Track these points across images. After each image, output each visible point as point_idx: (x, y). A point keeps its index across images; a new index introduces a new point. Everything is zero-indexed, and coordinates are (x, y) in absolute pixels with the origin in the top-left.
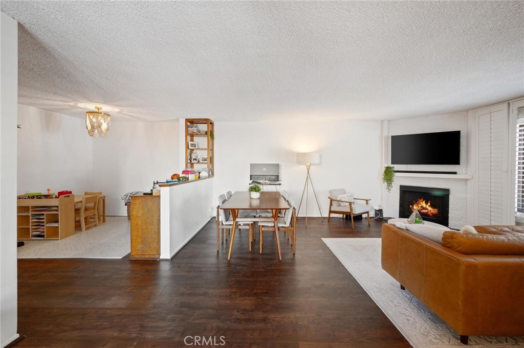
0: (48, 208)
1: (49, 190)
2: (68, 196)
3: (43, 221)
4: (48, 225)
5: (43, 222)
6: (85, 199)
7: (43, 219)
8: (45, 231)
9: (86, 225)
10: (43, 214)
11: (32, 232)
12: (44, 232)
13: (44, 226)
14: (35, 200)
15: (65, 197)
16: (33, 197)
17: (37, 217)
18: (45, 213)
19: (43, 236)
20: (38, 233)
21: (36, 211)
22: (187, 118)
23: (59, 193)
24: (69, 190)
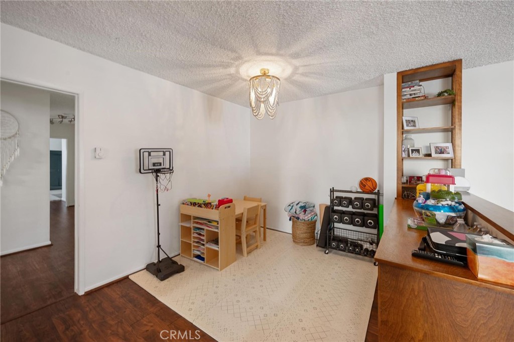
0: (208, 221)
1: (209, 196)
2: (229, 207)
3: (202, 238)
4: (208, 246)
5: (204, 240)
6: (246, 211)
7: (203, 235)
8: (205, 252)
9: (247, 247)
10: (203, 229)
11: (194, 250)
12: (204, 254)
13: (204, 245)
14: (196, 208)
15: (225, 208)
16: (194, 204)
17: (198, 232)
18: (206, 228)
19: (203, 259)
20: (199, 253)
21: (197, 223)
22: (401, 70)
23: (219, 201)
24: (230, 198)
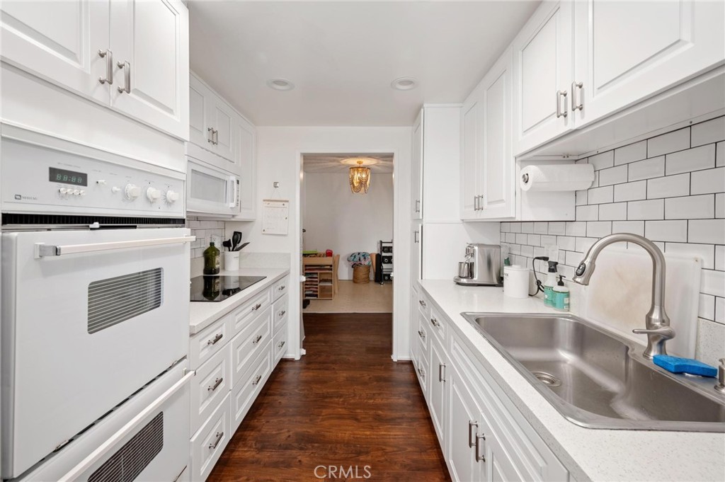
0: (321, 267)
3: (315, 280)
4: (321, 284)
5: (317, 281)
7: (317, 278)
10: (317, 273)
11: (305, 291)
12: (317, 291)
13: (317, 285)
14: (309, 258)
16: (306, 256)
17: (310, 276)
18: (318, 272)
19: (316, 295)
20: (311, 292)
21: (309, 270)
